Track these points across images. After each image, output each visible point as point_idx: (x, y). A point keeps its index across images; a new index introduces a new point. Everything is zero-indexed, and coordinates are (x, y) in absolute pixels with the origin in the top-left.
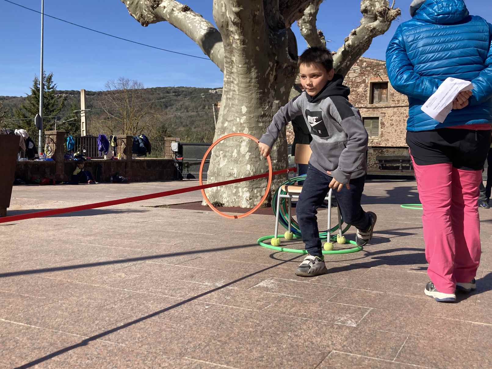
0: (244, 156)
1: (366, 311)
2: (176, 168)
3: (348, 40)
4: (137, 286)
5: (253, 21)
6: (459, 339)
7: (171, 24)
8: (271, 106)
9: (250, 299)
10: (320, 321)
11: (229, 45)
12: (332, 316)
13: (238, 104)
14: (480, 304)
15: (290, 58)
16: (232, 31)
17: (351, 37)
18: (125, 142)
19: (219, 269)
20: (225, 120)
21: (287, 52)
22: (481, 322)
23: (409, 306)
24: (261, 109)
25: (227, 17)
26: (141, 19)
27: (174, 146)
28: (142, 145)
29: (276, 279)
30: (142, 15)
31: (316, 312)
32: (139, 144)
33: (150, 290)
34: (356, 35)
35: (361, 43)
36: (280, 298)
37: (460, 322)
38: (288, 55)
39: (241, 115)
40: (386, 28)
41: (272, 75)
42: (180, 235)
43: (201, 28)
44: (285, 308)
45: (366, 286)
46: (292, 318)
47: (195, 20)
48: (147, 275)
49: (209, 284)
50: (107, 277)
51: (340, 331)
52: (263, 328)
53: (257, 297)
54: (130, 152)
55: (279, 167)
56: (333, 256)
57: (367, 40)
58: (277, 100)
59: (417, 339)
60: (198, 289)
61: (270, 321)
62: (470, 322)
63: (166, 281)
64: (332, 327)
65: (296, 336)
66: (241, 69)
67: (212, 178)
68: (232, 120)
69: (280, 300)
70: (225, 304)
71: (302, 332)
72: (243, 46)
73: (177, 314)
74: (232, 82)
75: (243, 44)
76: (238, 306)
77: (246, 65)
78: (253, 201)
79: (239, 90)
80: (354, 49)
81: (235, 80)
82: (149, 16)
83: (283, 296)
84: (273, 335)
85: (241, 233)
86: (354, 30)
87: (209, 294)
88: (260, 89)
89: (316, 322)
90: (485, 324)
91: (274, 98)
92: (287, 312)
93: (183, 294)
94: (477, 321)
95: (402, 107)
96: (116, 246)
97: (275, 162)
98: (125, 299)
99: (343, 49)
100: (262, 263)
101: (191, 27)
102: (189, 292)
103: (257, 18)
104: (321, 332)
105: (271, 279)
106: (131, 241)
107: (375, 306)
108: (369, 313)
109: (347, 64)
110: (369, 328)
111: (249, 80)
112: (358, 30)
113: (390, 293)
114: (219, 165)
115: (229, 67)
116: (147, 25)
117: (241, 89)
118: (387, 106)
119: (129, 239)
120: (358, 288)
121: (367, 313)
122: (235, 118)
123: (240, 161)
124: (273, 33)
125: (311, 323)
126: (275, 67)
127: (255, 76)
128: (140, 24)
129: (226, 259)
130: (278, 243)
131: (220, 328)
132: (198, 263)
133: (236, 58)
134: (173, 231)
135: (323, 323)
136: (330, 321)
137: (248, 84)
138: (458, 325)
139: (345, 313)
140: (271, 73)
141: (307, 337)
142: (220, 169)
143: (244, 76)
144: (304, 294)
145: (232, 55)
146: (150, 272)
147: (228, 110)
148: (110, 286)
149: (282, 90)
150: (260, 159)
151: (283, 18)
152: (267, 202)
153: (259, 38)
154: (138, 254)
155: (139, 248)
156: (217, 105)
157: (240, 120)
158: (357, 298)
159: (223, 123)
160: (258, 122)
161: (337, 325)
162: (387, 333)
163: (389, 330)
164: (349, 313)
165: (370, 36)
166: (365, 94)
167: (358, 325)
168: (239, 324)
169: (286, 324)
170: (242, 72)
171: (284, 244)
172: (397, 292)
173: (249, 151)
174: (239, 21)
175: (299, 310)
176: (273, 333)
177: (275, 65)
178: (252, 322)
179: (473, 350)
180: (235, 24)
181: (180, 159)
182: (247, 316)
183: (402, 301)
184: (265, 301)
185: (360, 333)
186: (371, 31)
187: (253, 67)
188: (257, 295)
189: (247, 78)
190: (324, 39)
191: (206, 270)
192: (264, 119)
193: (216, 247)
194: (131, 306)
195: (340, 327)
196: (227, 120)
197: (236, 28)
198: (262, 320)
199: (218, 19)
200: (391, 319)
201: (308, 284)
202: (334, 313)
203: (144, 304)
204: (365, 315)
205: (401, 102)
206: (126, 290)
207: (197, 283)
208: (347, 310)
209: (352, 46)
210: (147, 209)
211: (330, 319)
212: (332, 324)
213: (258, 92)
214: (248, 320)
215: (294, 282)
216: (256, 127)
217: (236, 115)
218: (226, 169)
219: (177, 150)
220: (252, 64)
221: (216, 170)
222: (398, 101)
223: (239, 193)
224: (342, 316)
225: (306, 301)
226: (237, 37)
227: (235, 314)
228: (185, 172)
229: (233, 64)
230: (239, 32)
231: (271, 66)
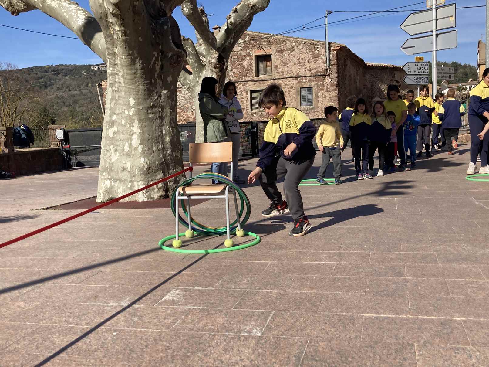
0: (136, 149)
1: (269, 315)
2: (64, 156)
3: (230, 18)
4: (39, 316)
5: (134, 12)
6: (353, 336)
7: (45, 13)
8: (160, 96)
9: (157, 317)
10: (227, 334)
11: (109, 36)
12: (238, 326)
13: (124, 96)
14: (369, 292)
15: (174, 47)
16: (111, 23)
17: (233, 15)
18: (5, 134)
19: (123, 285)
20: (113, 113)
21: (171, 41)
22: (371, 314)
23: (308, 304)
24: (150, 100)
25: (105, 8)
26: (10, 8)
27: (60, 134)
28: (23, 136)
29: (181, 289)
30: (11, 3)
31: (222, 324)
32: (21, 135)
33: (53, 321)
34: (237, 12)
35: (243, 20)
36: (187, 311)
37: (353, 316)
38: (172, 44)
39: (129, 107)
40: (265, 5)
41: (158, 65)
42: (78, 244)
43: (78, 17)
44: (193, 323)
45: (266, 285)
46: (201, 334)
47: (71, 9)
48: (48, 301)
49: (114, 305)
50: (5, 310)
51: (247, 343)
52: (174, 352)
53: (164, 314)
54: (12, 145)
55: (174, 158)
56: (233, 253)
57: (248, 17)
58: (165, 90)
59: (317, 342)
60: (103, 313)
61: (179, 341)
62: (362, 314)
63: (69, 307)
64: (239, 339)
65: (206, 355)
66: (124, 60)
67: (104, 174)
68: (121, 113)
69: (187, 315)
70: (133, 327)
71: (211, 350)
72: (125, 38)
73: (85, 346)
74: (117, 74)
75: (125, 36)
76: (146, 328)
77: (130, 57)
78: (150, 194)
79: (124, 82)
80: (236, 27)
81: (120, 72)
82: (19, 4)
83: (190, 309)
84: (183, 358)
85: (142, 235)
86: (235, 8)
87: (116, 318)
88: (147, 80)
89: (224, 335)
90: (375, 315)
91: (162, 88)
92: (195, 329)
93: (89, 320)
94: (368, 313)
95: (287, 78)
96: (10, 267)
97: (169, 152)
98: (29, 335)
99: (226, 28)
100: (165, 271)
101: (67, 17)
102: (94, 317)
103: (137, 8)
104: (229, 347)
105: (177, 290)
106: (26, 259)
107: (277, 308)
108: (272, 318)
109: (230, 41)
110: (273, 335)
111: (134, 71)
112: (238, 7)
113: (289, 290)
114: (110, 160)
115: (112, 59)
116: (17, 14)
117: (127, 81)
118: (272, 78)
119: (23, 256)
120: (260, 289)
121: (270, 318)
122: (123, 110)
123: (133, 155)
124: (155, 21)
125: (219, 337)
126: (160, 57)
127: (141, 66)
128: (10, 13)
129: (129, 270)
130: (180, 245)
131: (131, 357)
132: (100, 278)
133: (119, 49)
134: (69, 240)
135: (230, 336)
136: (237, 332)
137: (133, 76)
138: (352, 319)
139: (250, 320)
140: (157, 62)
141: (216, 356)
142: (112, 164)
143: (130, 68)
144: (210, 303)
145: (114, 46)
146: (51, 297)
147: (115, 103)
148: (10, 321)
149: (170, 79)
150: (153, 151)
151: (163, 5)
152: (164, 193)
153: (140, 28)
154: (35, 274)
155: (36, 266)
156: (101, 85)
157: (129, 112)
158: (260, 301)
159: (111, 116)
160: (148, 113)
161: (243, 336)
162: (290, 338)
163: (292, 335)
164: (254, 321)
165: (251, 13)
166: (250, 68)
167: (262, 334)
168: (149, 350)
169: (196, 343)
170: (126, 64)
171: (185, 244)
172: (296, 289)
173: (141, 144)
174: (118, 13)
175: (207, 323)
176: (184, 356)
177: (160, 54)
178: (162, 345)
179: (366, 347)
180: (114, 15)
181: (67, 147)
182: (156, 338)
183: (301, 298)
184: (172, 318)
185: (265, 342)
186: (252, 8)
187: (137, 58)
188: (164, 312)
189: (132, 69)
190: (206, 16)
191: (109, 287)
192: (154, 110)
193: (117, 257)
194: (35, 344)
195: (246, 338)
196: (115, 114)
197: (116, 19)
198: (172, 342)
199: (96, 10)
200: (292, 321)
201: (212, 290)
202: (239, 322)
203: (49, 338)
204: (268, 321)
205: (285, 73)
206: (27, 323)
207: (101, 304)
208: (251, 317)
209: (234, 24)
210: (38, 214)
211: (236, 331)
212: (239, 336)
213: (145, 83)
214: (158, 343)
215: (199, 290)
216: (145, 119)
217: (124, 108)
218: (119, 164)
219: (62, 138)
220: (136, 55)
221: (108, 165)
222: (283, 72)
223: (134, 186)
224: (247, 325)
225: (212, 312)
226: (117, 28)
227: (144, 338)
228: (74, 161)
229: (116, 56)
230: (120, 23)
231: (156, 56)
